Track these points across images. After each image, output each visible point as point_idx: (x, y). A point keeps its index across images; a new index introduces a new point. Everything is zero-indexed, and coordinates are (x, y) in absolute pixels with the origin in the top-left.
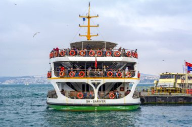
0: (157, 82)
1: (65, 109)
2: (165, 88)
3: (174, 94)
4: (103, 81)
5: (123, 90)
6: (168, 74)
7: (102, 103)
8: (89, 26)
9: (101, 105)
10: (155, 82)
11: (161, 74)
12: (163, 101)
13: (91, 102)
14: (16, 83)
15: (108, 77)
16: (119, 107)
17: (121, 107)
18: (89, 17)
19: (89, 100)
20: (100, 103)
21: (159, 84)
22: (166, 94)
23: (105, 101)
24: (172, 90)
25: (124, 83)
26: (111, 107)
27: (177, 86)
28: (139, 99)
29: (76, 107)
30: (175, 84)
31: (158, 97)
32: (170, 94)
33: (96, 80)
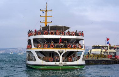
0: (91, 51)
1: (41, 68)
2: (95, 55)
3: (100, 59)
4: (65, 50)
5: (75, 56)
6: (97, 46)
7: (64, 64)
8: (46, 17)
9: (64, 66)
10: (89, 51)
11: (93, 46)
12: (93, 63)
13: (58, 63)
14: (7, 52)
15: (68, 48)
16: (74, 67)
17: (76, 66)
18: (46, 11)
19: (57, 62)
20: (63, 64)
21: (92, 53)
22: (95, 58)
23: (66, 63)
24: (99, 56)
25: (75, 52)
26: (70, 67)
27: (103, 53)
28: (85, 62)
29: (48, 67)
30: (101, 52)
31: (90, 60)
32: (97, 58)
33: (61, 50)
